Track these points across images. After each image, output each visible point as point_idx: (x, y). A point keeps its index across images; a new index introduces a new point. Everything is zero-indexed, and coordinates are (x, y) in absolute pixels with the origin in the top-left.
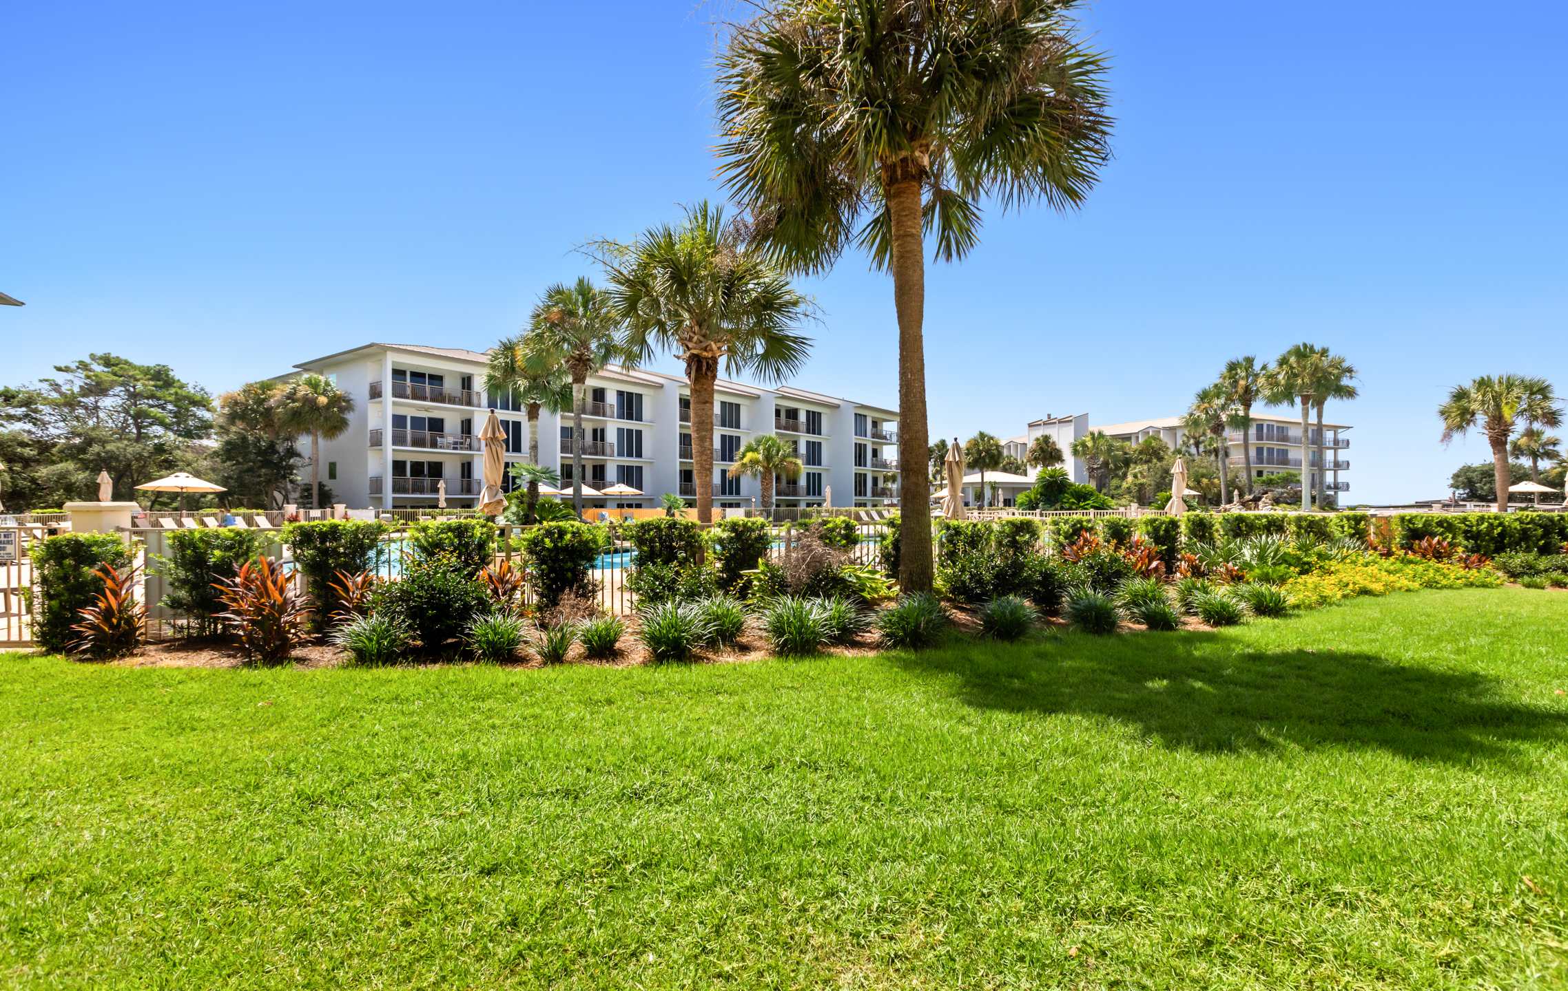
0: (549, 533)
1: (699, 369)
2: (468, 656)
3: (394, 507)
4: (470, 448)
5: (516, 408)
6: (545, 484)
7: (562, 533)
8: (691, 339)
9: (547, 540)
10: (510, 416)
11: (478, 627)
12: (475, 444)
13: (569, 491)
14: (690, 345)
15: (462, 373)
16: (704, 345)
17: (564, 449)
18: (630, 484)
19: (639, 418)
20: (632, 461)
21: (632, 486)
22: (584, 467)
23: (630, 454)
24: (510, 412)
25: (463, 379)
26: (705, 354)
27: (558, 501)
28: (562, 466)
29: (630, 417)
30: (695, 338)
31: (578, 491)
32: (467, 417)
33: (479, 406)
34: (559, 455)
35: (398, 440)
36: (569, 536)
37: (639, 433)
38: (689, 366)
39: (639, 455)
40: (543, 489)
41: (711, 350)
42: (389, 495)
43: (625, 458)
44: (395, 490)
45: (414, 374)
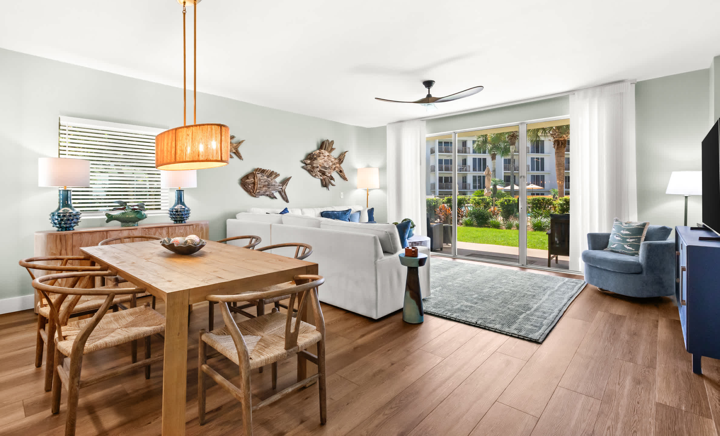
0: (506, 201)
1: (558, 145)
2: (489, 227)
3: (439, 195)
4: (466, 171)
5: (484, 152)
6: (500, 186)
7: (509, 201)
8: (555, 134)
9: (506, 202)
10: (482, 156)
11: (491, 220)
12: (468, 169)
13: (509, 188)
14: (555, 136)
15: (462, 140)
16: (560, 136)
17: (505, 169)
18: (537, 184)
19: (543, 152)
20: (539, 173)
21: (539, 186)
22: (515, 176)
23: (538, 170)
24: (482, 154)
25: (463, 143)
26: (561, 139)
27: (503, 192)
28: (505, 176)
29: (537, 152)
30: (557, 134)
31: (512, 187)
32: (465, 158)
33: (469, 153)
34: (503, 171)
35: (441, 169)
36: (511, 202)
37: (542, 159)
38: (554, 144)
39: (543, 169)
40: (498, 187)
41: (564, 137)
42: (437, 190)
43: (535, 172)
44: (440, 188)
45: (445, 143)
